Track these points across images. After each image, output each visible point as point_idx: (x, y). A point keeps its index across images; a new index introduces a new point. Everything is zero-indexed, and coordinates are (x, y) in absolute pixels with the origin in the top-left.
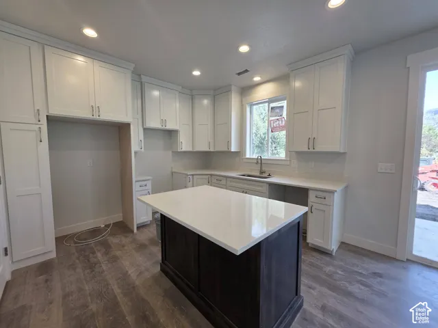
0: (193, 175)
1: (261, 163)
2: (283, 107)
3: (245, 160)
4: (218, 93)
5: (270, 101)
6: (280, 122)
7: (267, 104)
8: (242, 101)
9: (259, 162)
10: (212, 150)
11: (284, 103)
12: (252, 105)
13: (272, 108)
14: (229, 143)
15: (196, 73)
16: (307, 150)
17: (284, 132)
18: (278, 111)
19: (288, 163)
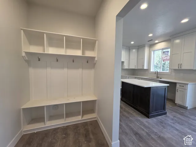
0: (129, 77)
1: (157, 74)
2: (168, 51)
3: (150, 73)
4: (140, 47)
5: (163, 49)
6: (167, 58)
7: (161, 51)
8: (150, 50)
9: (156, 73)
10: (136, 68)
11: (169, 50)
12: (154, 51)
13: (163, 52)
14: (143, 66)
15: (132, 43)
16: (177, 68)
17: (169, 62)
18: (166, 53)
19: (170, 74)
